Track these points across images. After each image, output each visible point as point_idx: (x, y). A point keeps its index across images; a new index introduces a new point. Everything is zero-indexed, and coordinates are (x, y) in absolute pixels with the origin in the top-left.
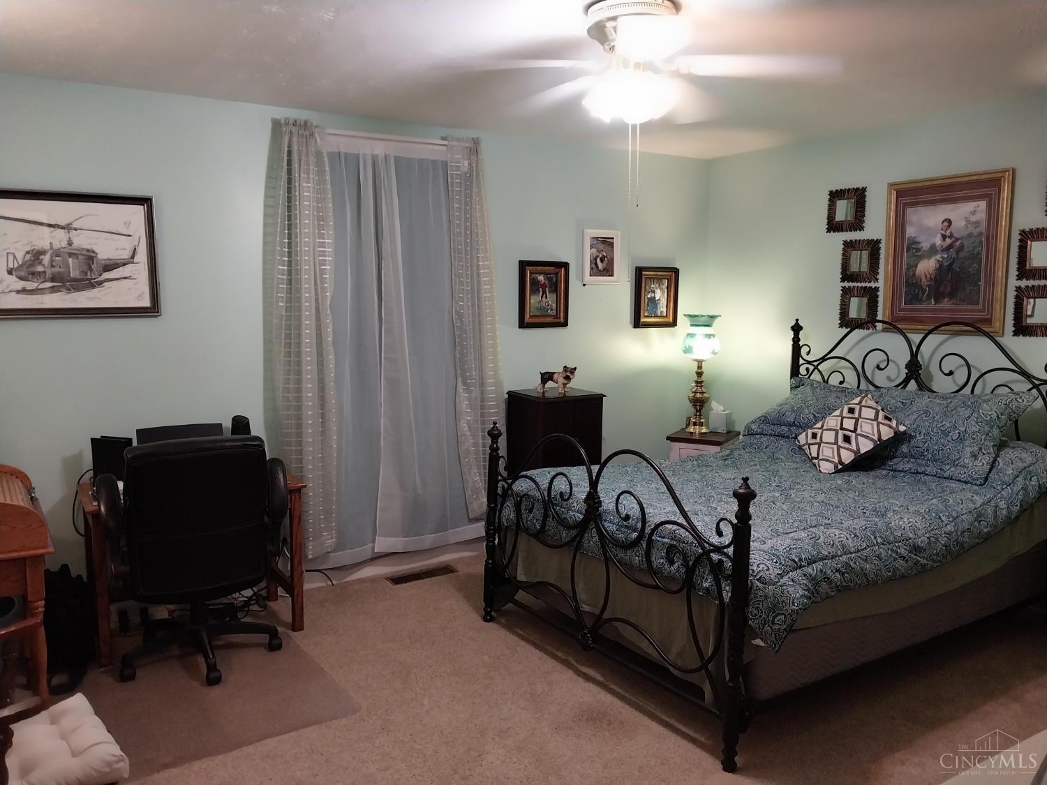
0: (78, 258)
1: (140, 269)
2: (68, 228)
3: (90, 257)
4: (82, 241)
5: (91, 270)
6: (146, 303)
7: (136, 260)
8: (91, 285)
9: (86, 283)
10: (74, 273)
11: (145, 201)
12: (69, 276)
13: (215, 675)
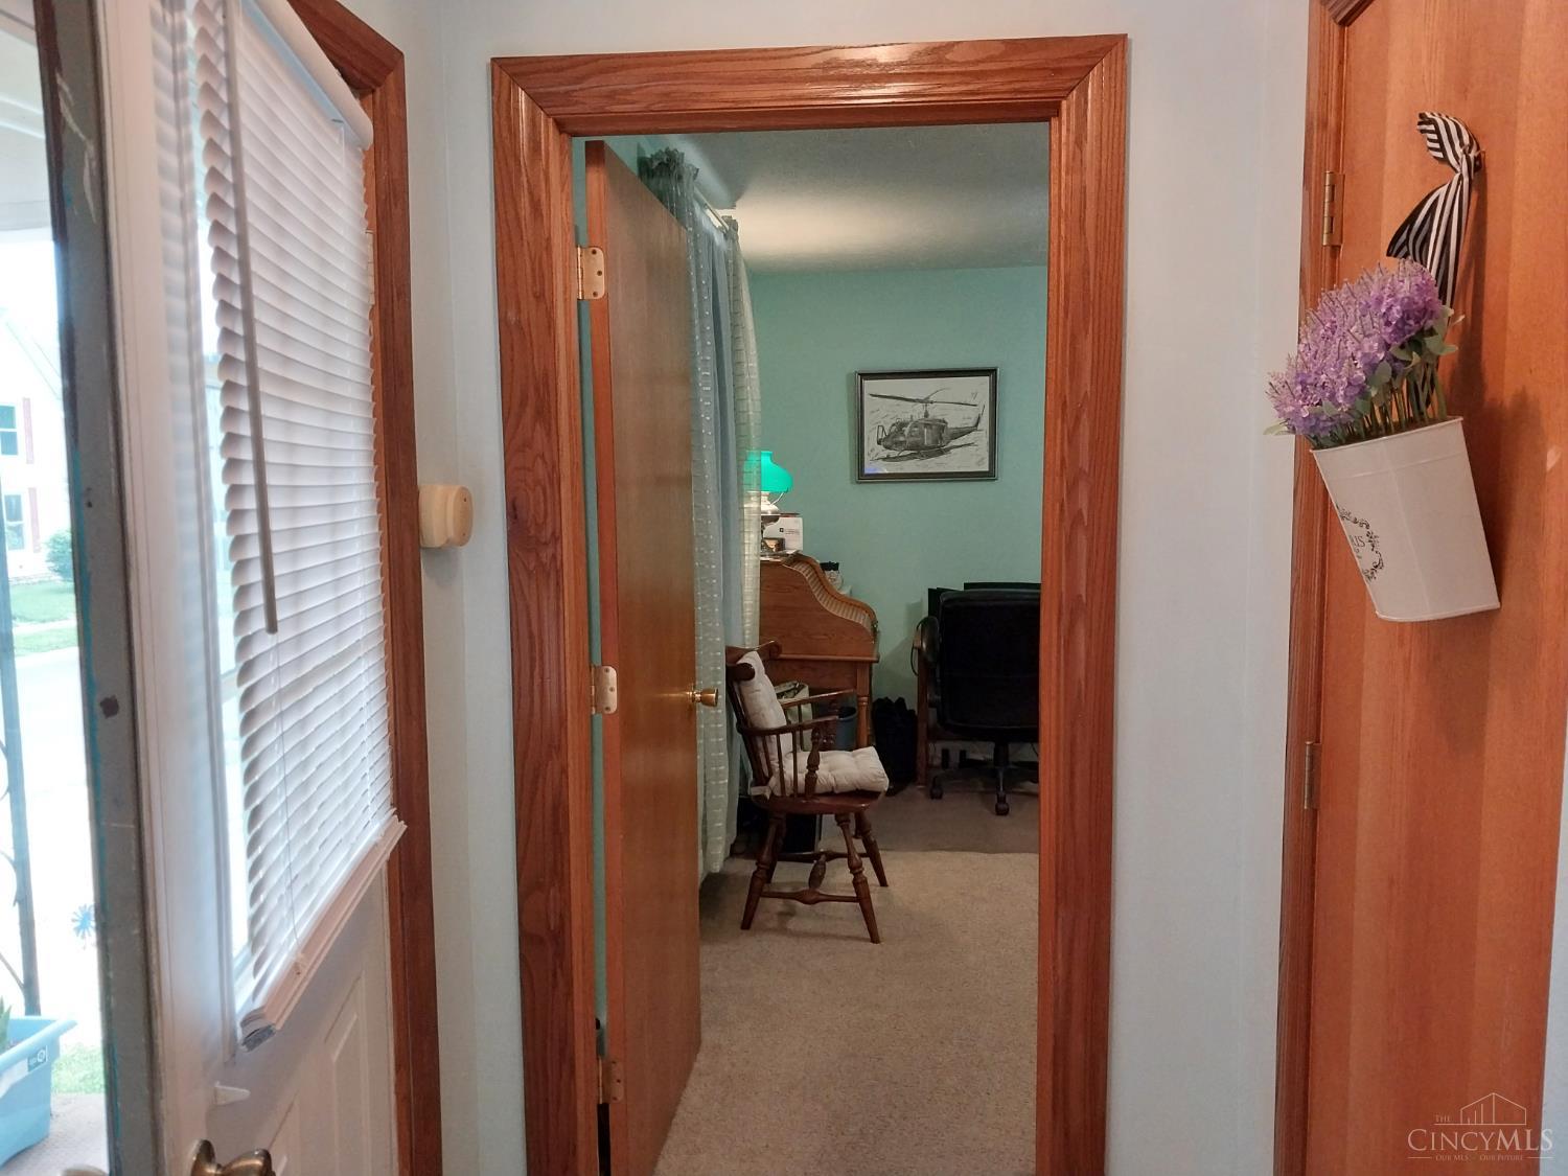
0: (931, 428)
1: (981, 437)
2: (926, 401)
3: (941, 426)
4: (936, 412)
5: (941, 438)
6: (985, 468)
7: (979, 427)
8: (941, 452)
9: (938, 450)
10: (927, 442)
11: (991, 372)
12: (923, 444)
13: (1002, 806)
